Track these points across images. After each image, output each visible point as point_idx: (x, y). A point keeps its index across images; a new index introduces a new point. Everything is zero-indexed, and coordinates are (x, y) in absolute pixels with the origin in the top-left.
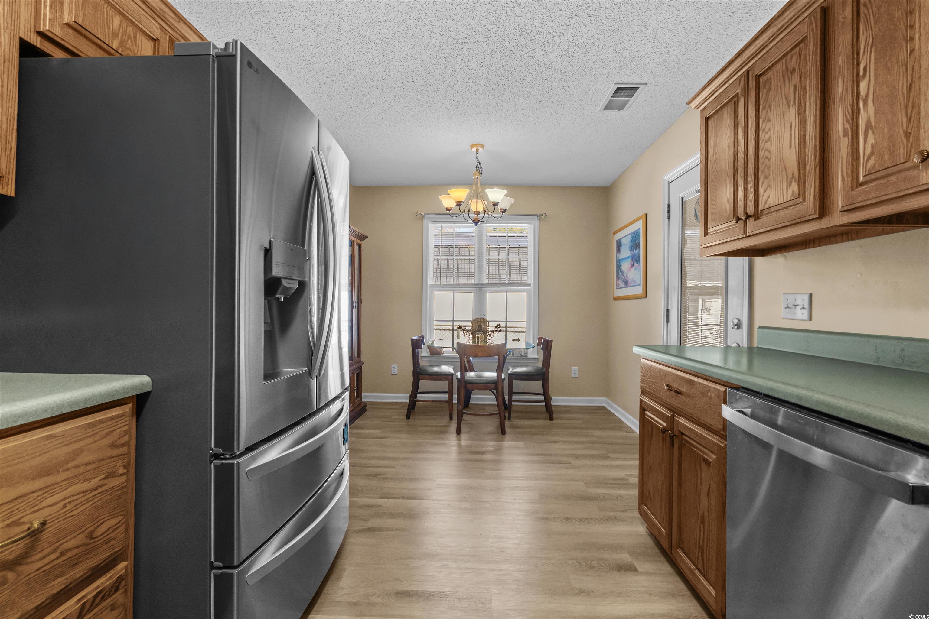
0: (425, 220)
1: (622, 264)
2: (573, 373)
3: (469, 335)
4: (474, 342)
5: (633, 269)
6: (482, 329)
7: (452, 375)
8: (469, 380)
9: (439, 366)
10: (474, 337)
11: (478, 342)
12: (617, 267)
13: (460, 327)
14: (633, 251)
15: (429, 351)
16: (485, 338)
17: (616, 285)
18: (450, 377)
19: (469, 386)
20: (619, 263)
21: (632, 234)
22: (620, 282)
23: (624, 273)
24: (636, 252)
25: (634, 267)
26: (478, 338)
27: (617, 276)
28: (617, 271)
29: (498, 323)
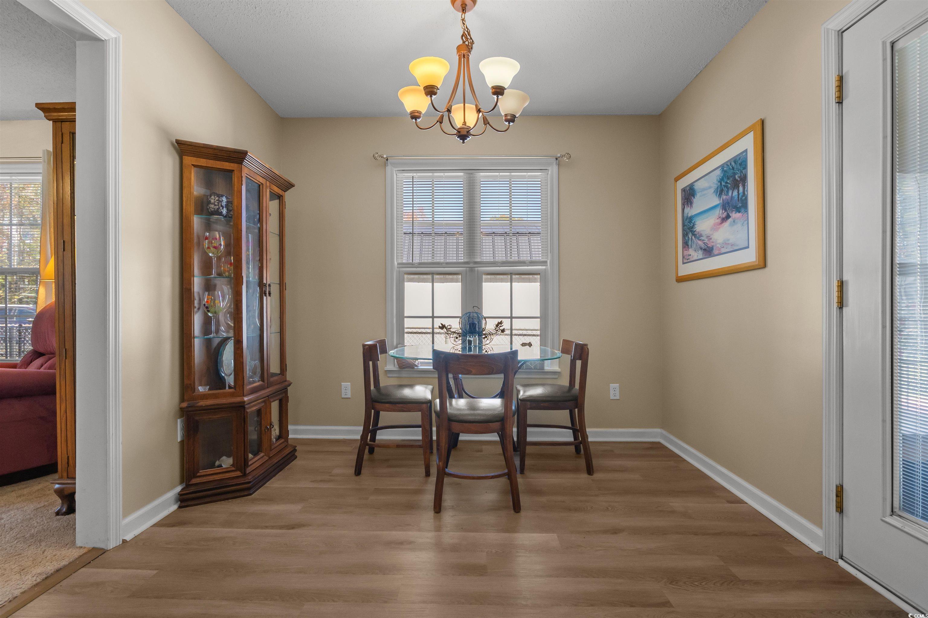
0: (389, 168)
1: (697, 223)
2: (612, 392)
3: (457, 338)
4: (464, 349)
5: (727, 224)
6: (475, 328)
7: (429, 403)
8: (456, 416)
9: (411, 386)
10: (464, 342)
11: (470, 349)
12: (684, 230)
13: (443, 327)
14: (727, 194)
15: (397, 362)
16: (481, 342)
17: (683, 257)
18: (424, 406)
19: (456, 427)
20: (690, 222)
21: (722, 166)
22: (691, 252)
23: (701, 236)
24: (735, 193)
25: (730, 220)
26: (470, 342)
27: (686, 245)
28: (685, 235)
29: (499, 320)
